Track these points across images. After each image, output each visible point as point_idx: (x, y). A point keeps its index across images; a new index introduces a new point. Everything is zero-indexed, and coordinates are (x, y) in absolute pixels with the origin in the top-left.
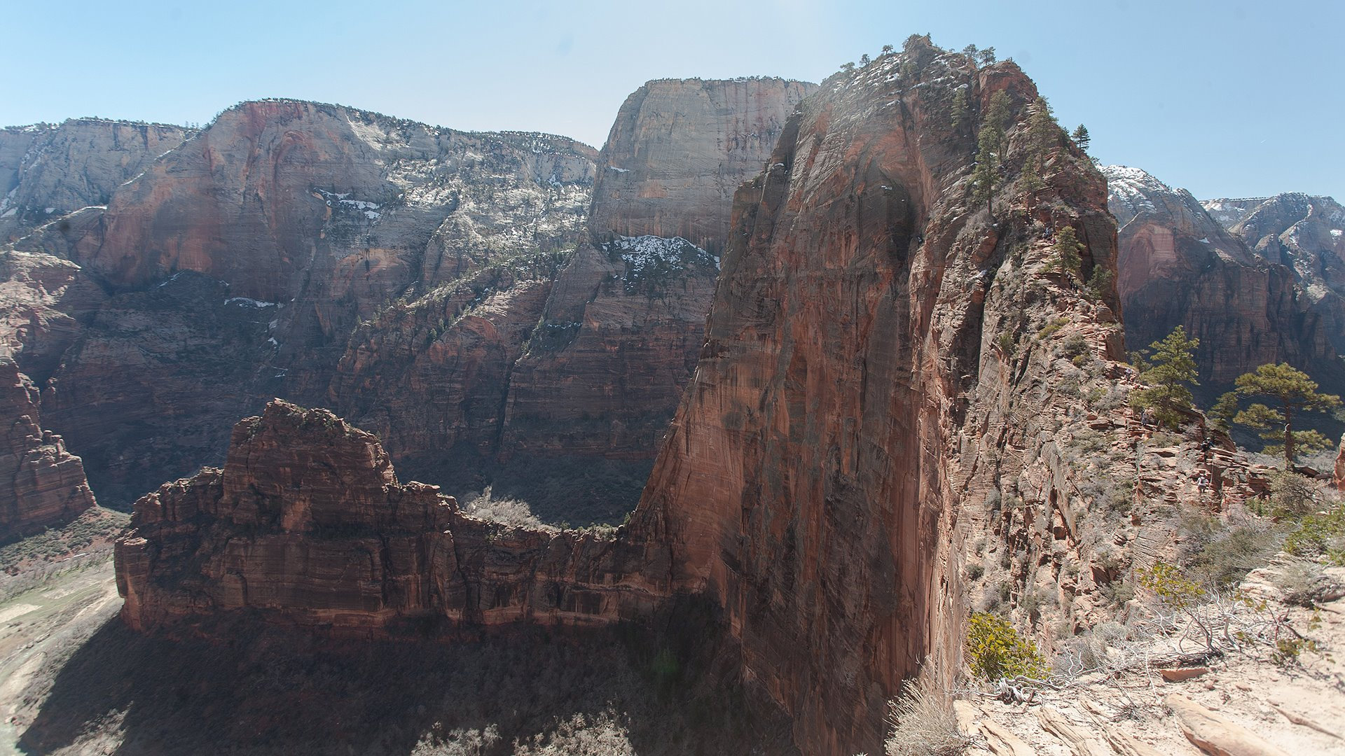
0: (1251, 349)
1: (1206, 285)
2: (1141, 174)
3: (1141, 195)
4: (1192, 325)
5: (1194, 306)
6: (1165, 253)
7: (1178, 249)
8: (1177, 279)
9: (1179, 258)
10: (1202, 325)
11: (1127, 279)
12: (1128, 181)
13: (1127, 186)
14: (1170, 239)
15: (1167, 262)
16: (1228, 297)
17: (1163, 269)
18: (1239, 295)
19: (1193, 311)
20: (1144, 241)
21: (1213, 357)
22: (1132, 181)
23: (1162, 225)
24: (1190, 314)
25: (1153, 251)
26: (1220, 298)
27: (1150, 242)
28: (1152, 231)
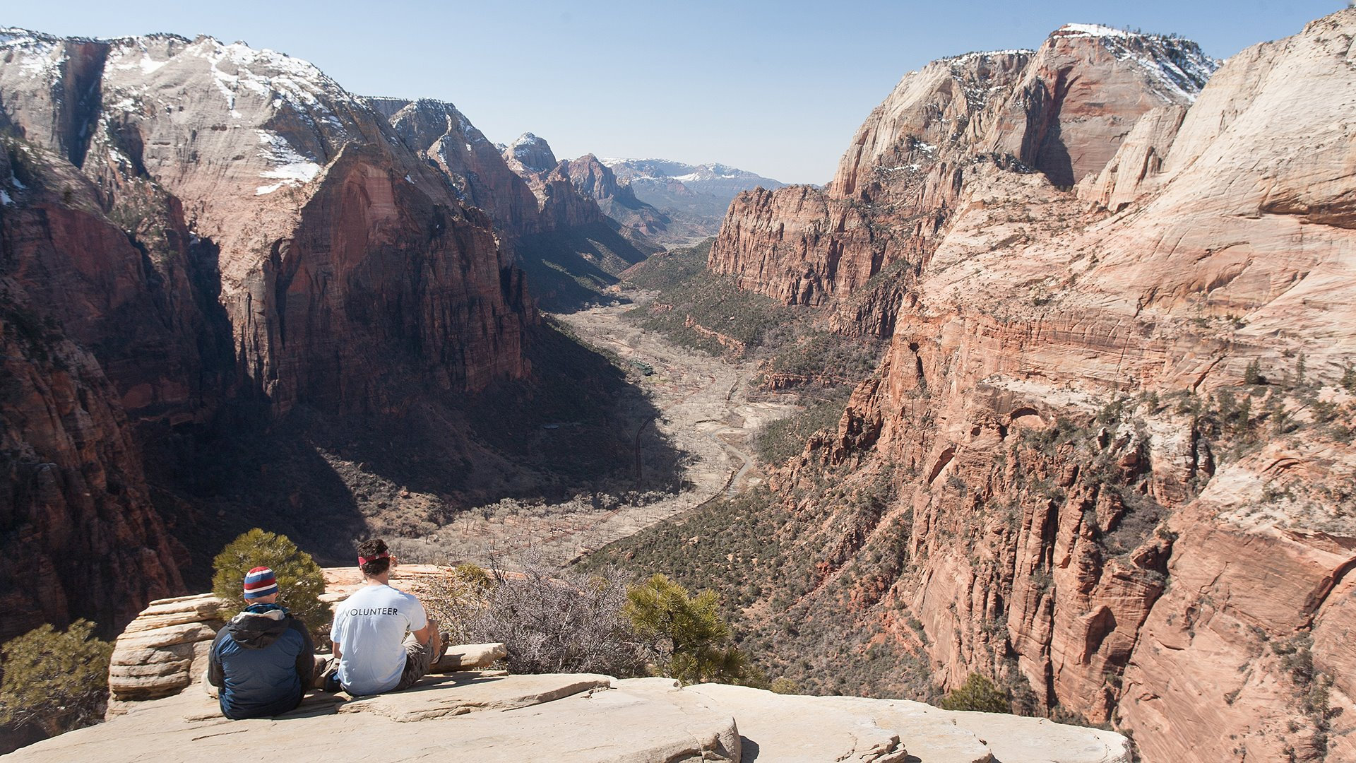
0: (497, 338)
1: (440, 254)
2: (314, 73)
3: (321, 106)
4: (433, 314)
5: (431, 285)
6: (384, 207)
7: (398, 202)
8: (403, 246)
9: (401, 214)
10: (444, 314)
11: (343, 250)
12: (297, 79)
13: (297, 88)
14: (388, 185)
15: (387, 220)
16: (465, 269)
17: (384, 231)
18: (476, 267)
19: (432, 294)
20: (356, 188)
21: (464, 359)
22: (304, 82)
23: (375, 164)
24: (428, 296)
25: (369, 203)
26: (457, 272)
27: (363, 189)
28: (364, 173)
